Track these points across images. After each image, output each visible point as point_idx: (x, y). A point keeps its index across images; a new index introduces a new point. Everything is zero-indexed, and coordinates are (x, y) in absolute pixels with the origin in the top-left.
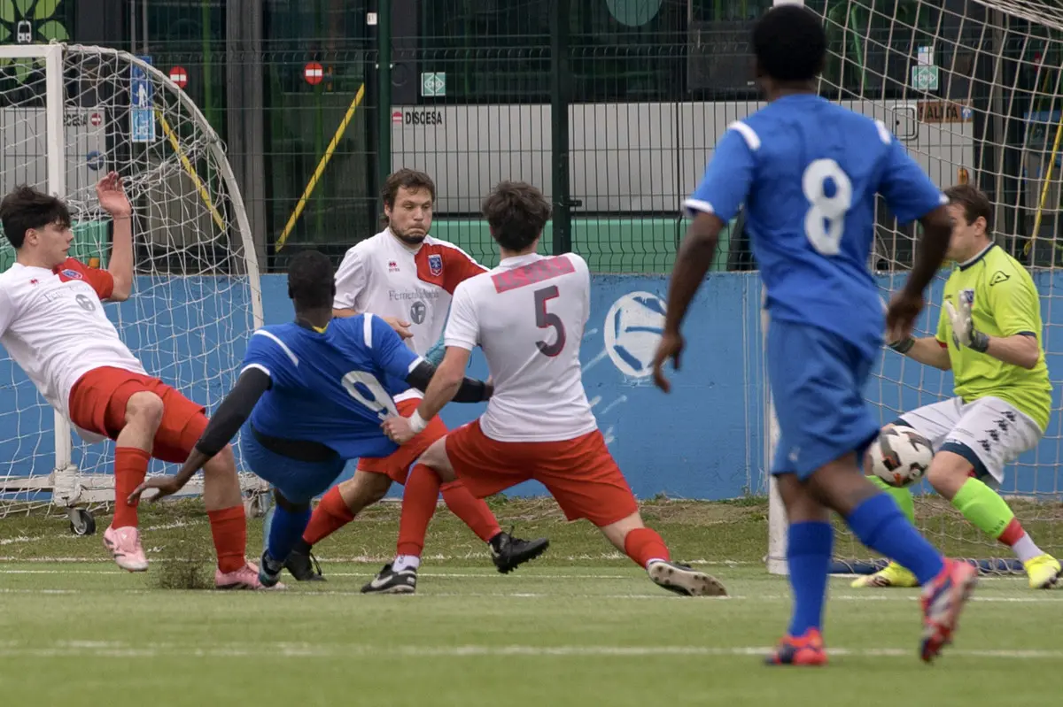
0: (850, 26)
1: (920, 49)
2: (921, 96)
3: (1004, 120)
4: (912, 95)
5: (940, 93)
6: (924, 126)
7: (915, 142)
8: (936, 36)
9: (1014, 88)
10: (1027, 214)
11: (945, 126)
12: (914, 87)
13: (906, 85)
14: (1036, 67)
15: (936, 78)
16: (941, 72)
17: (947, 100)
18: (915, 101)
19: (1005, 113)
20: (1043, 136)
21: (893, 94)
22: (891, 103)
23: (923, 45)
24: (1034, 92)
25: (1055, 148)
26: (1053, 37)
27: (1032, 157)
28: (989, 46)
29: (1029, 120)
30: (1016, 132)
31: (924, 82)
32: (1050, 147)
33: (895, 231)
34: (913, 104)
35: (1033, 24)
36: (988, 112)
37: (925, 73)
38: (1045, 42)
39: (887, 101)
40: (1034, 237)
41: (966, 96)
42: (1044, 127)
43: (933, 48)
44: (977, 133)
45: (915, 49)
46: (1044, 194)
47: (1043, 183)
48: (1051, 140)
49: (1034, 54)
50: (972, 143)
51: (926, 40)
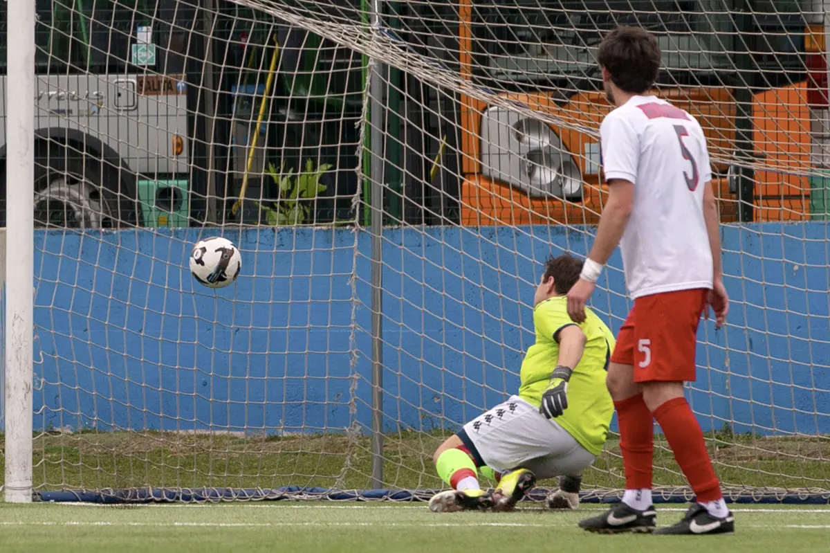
0: (76, 8)
1: (139, 29)
2: (141, 71)
3: (215, 94)
4: (132, 70)
5: (157, 68)
6: (143, 99)
7: (135, 113)
8: (154, 17)
9: (223, 66)
10: (235, 177)
11: (162, 98)
12: (134, 63)
13: (127, 61)
14: (244, 46)
15: (154, 55)
16: (157, 50)
17: (164, 75)
18: (135, 76)
19: (215, 88)
20: (250, 107)
21: (116, 69)
22: (113, 77)
23: (142, 25)
24: (242, 68)
25: (260, 117)
26: (258, 18)
27: (240, 125)
28: (200, 26)
29: (237, 93)
30: (226, 104)
31: (143, 59)
32: (256, 118)
33: (119, 194)
34: (133, 79)
35: (239, 6)
36: (201, 87)
37: (143, 50)
38: (252, 22)
39: (110, 76)
40: (242, 197)
41: (182, 72)
42: (250, 99)
43: (151, 28)
44: (191, 105)
45: (135, 29)
46: (250, 159)
47: (249, 149)
48: (257, 111)
49: (240, 34)
50: (185, 113)
51: (144, 21)
